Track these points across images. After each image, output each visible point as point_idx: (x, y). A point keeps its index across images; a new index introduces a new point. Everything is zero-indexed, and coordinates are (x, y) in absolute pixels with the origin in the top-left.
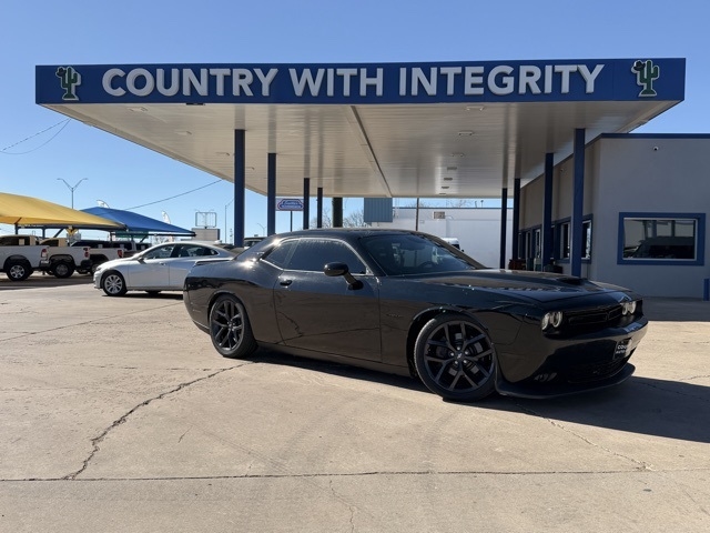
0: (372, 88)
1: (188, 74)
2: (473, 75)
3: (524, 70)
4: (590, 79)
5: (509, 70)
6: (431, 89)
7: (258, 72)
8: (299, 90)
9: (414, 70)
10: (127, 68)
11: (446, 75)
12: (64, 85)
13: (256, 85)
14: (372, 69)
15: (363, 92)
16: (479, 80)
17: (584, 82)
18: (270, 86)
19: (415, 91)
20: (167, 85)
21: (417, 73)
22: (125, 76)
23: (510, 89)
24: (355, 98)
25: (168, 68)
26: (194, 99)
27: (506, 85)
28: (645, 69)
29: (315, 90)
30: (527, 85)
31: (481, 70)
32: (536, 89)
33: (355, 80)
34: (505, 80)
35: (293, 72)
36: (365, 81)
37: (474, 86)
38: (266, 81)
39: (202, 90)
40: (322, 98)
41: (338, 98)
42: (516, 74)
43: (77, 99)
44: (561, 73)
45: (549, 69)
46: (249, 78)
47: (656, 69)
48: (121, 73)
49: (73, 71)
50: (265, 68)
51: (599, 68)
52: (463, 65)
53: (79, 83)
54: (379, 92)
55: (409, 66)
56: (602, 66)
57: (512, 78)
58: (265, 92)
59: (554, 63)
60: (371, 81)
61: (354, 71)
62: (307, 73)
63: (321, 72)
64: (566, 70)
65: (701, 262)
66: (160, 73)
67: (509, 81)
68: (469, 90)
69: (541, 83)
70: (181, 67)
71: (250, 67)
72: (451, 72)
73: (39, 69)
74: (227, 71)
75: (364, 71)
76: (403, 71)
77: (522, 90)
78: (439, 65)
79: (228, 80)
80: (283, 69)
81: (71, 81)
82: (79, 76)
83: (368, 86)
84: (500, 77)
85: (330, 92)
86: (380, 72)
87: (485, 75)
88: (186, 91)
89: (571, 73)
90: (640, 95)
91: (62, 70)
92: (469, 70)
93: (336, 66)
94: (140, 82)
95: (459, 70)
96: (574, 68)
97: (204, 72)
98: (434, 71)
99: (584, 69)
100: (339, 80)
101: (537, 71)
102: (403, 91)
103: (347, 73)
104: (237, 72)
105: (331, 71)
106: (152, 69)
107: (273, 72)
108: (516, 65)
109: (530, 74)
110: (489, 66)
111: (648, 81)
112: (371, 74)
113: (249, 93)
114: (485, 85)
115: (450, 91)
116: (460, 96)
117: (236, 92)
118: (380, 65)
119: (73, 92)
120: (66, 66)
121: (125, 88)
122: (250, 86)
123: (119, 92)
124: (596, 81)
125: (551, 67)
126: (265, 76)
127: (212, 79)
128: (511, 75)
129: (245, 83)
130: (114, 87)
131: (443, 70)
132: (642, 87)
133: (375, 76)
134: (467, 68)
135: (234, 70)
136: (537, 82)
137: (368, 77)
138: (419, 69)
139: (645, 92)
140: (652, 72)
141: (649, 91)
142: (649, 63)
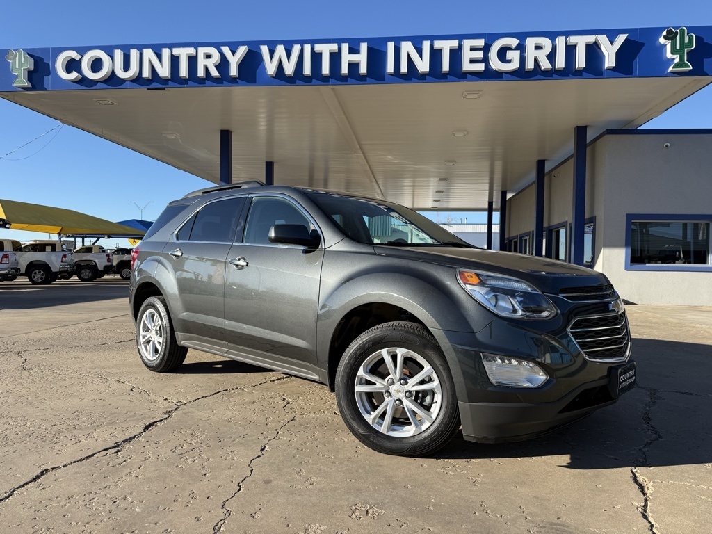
0: (354, 66)
1: (149, 54)
2: (473, 49)
3: (531, 42)
4: (610, 50)
5: (514, 42)
6: (423, 65)
7: (226, 50)
8: (271, 68)
9: (403, 44)
10: (83, 50)
11: (440, 51)
12: (15, 69)
13: (223, 65)
14: (354, 44)
15: (345, 70)
16: (480, 55)
18: (241, 66)
19: (404, 68)
20: (126, 67)
21: (406, 47)
22: (80, 59)
23: (515, 65)
24: (335, 77)
25: (126, 49)
26: (155, 82)
28: (678, 38)
29: (289, 69)
30: (536, 60)
31: (480, 43)
33: (335, 58)
34: (509, 54)
35: (265, 50)
36: (346, 58)
37: (473, 61)
38: (234, 61)
39: (164, 71)
40: (298, 78)
41: (316, 78)
42: (521, 48)
44: (575, 46)
45: (561, 40)
46: (216, 57)
47: (690, 38)
48: (74, 55)
49: (25, 54)
50: (234, 46)
51: (622, 38)
52: (461, 37)
53: (31, 67)
54: (363, 69)
55: (398, 40)
56: (625, 36)
57: (519, 52)
58: (234, 71)
59: (567, 33)
60: (354, 58)
61: (334, 47)
62: (281, 50)
63: (296, 49)
64: (581, 42)
66: (118, 54)
68: (467, 66)
69: (551, 57)
70: (140, 47)
71: (217, 45)
72: (446, 46)
74: (191, 51)
75: (345, 47)
76: (391, 46)
77: (530, 65)
78: (432, 39)
79: (192, 60)
80: (254, 46)
81: (22, 65)
82: (31, 60)
83: (350, 64)
84: (503, 51)
85: (307, 70)
86: (364, 47)
87: (486, 49)
88: (146, 74)
89: (588, 45)
90: (671, 69)
91: (12, 54)
92: (467, 44)
93: (313, 42)
94: (96, 65)
95: (455, 43)
96: (591, 39)
97: (166, 52)
98: (426, 45)
99: (603, 40)
100: (317, 57)
101: (546, 42)
102: (390, 68)
103: (326, 50)
104: (202, 51)
105: (307, 48)
106: (109, 50)
107: (242, 50)
108: (522, 36)
109: (538, 48)
110: (490, 38)
111: (680, 53)
112: (353, 50)
113: (214, 73)
114: (485, 60)
115: (446, 67)
116: (456, 73)
117: (201, 73)
118: (364, 40)
119: (25, 78)
120: (16, 49)
121: (79, 71)
122: (217, 67)
123: (74, 75)
124: (619, 54)
125: (564, 37)
126: (233, 53)
127: (175, 60)
128: (516, 48)
129: (211, 64)
130: (68, 71)
131: (437, 44)
132: (673, 60)
133: (358, 52)
134: (464, 41)
135: (199, 49)
136: (547, 56)
137: (350, 52)
138: (409, 43)
139: (677, 65)
140: (686, 41)
141: (681, 64)
142: (682, 31)
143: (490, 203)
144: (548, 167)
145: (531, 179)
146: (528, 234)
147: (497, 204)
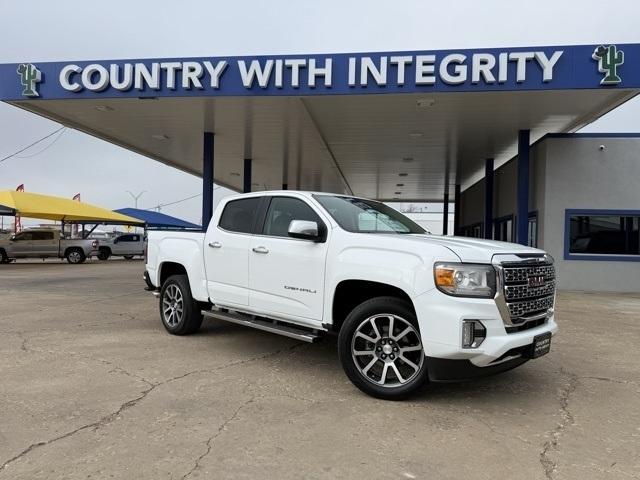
0: (320, 78)
1: (141, 68)
2: (425, 64)
3: (477, 58)
4: (548, 65)
5: (462, 58)
6: (381, 78)
7: (208, 65)
8: (247, 81)
9: (363, 60)
10: (83, 64)
12: (25, 81)
13: (205, 76)
14: (320, 60)
15: (311, 82)
16: (431, 69)
17: (541, 70)
18: (221, 77)
19: (364, 81)
20: (121, 79)
21: (367, 63)
22: (81, 73)
23: (463, 78)
24: (303, 88)
25: (121, 64)
26: (146, 92)
28: (608, 54)
29: (263, 81)
30: (481, 74)
31: (432, 58)
33: (303, 69)
34: (458, 68)
35: (242, 64)
36: (313, 71)
37: (424, 75)
38: (214, 73)
39: (154, 83)
40: (270, 89)
41: (286, 89)
42: (468, 63)
44: (516, 62)
45: (503, 57)
46: (199, 71)
47: (620, 55)
48: (75, 68)
49: (33, 68)
50: (215, 61)
51: (557, 55)
52: (415, 54)
54: (328, 82)
55: (359, 57)
56: (560, 53)
57: (465, 67)
58: (214, 83)
59: (509, 51)
61: (303, 62)
62: (255, 65)
63: (269, 64)
64: (522, 58)
66: (114, 68)
67: (462, 70)
68: (420, 79)
69: (495, 71)
70: (133, 62)
71: (200, 60)
72: (401, 61)
74: (178, 65)
75: (312, 62)
76: (352, 62)
77: (476, 78)
78: (389, 55)
79: (178, 72)
80: (232, 61)
81: (31, 77)
82: (39, 73)
83: (316, 76)
84: (452, 65)
85: (279, 82)
86: (329, 62)
87: (437, 64)
88: (138, 85)
89: (528, 60)
90: (603, 81)
92: (420, 60)
93: (284, 58)
94: (95, 76)
95: (409, 59)
96: (531, 55)
97: (155, 66)
98: (384, 60)
99: (541, 56)
100: (287, 70)
101: (491, 59)
102: (352, 81)
103: (295, 64)
104: (186, 66)
105: (279, 63)
106: (106, 64)
107: (221, 65)
108: (469, 53)
109: (483, 62)
110: (441, 54)
111: (611, 67)
112: (320, 64)
113: (197, 84)
114: (436, 73)
115: (401, 79)
116: (411, 85)
117: (185, 84)
118: (328, 56)
119: (32, 88)
121: (80, 83)
122: (200, 79)
123: (75, 86)
124: (554, 68)
125: (506, 55)
126: (214, 68)
127: (163, 73)
128: (464, 63)
129: (194, 76)
130: (71, 82)
131: (394, 59)
132: (604, 74)
133: (323, 66)
134: (418, 57)
135: (185, 64)
136: (491, 70)
137: (317, 67)
138: (369, 59)
139: (607, 79)
140: (616, 57)
141: (612, 77)
142: (612, 48)
143: (446, 196)
144: (496, 167)
145: (481, 175)
147: (452, 196)
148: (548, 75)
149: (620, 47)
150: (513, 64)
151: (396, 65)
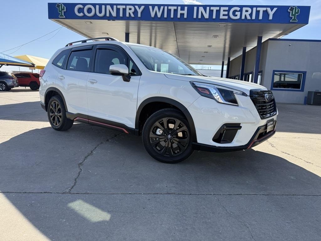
0: (182, 15)
1: (109, 7)
2: (224, 11)
3: (244, 9)
4: (271, 13)
5: (238, 9)
6: (206, 16)
7: (137, 7)
8: (153, 15)
9: (200, 7)
10: (84, 5)
12: (60, 11)
13: (135, 12)
14: (183, 7)
15: (179, 16)
16: (226, 13)
17: (268, 15)
18: (142, 13)
19: (200, 17)
20: (100, 12)
22: (84, 8)
23: (238, 17)
24: (175, 19)
25: (100, 5)
26: (111, 18)
27: (236, 16)
28: (294, 10)
29: (159, 15)
30: (245, 16)
31: (227, 8)
32: (249, 18)
33: (176, 11)
34: (237, 13)
35: (151, 7)
36: (180, 12)
37: (224, 15)
38: (140, 11)
39: (114, 14)
40: (162, 19)
41: (169, 19)
42: (241, 11)
43: (64, 17)
44: (259, 11)
45: (254, 9)
46: (133, 10)
47: (298, 10)
48: (81, 6)
49: (63, 6)
50: (140, 6)
51: (275, 9)
52: (220, 6)
53: (65, 10)
54: (185, 16)
55: (198, 6)
56: (276, 9)
57: (240, 13)
58: (139, 15)
59: (257, 7)
60: (182, 12)
61: (175, 8)
62: (156, 8)
63: (162, 8)
64: (261, 10)
65: (302, 90)
66: (97, 7)
68: (222, 17)
69: (251, 15)
70: (106, 5)
71: (134, 5)
72: (215, 9)
73: (49, 4)
74: (124, 7)
75: (179, 8)
76: (195, 8)
77: (243, 17)
78: (210, 6)
79: (124, 10)
80: (147, 6)
81: (62, 10)
82: (65, 8)
83: (181, 14)
84: (235, 12)
85: (165, 16)
86: (186, 8)
87: (229, 11)
88: (108, 15)
89: (264, 11)
90: (291, 21)
91: (58, 5)
92: (222, 9)
93: (168, 5)
94: (89, 10)
95: (218, 8)
96: (265, 9)
97: (115, 7)
98: (208, 8)
99: (269, 9)
100: (169, 11)
101: (250, 10)
102: (195, 16)
103: (172, 8)
104: (128, 7)
105: (166, 8)
106: (94, 5)
107: (142, 7)
108: (241, 7)
109: (247, 11)
110: (230, 7)
111: (294, 15)
112: (182, 9)
113: (132, 15)
114: (228, 15)
115: (214, 17)
116: (218, 19)
117: (127, 15)
118: (186, 6)
119: (63, 15)
120: (60, 3)
121: (84, 13)
122: (133, 13)
123: (81, 14)
124: (274, 15)
125: (255, 8)
126: (139, 9)
127: (118, 10)
128: (239, 11)
129: (131, 12)
130: (79, 12)
131: (212, 8)
132: (292, 18)
133: (184, 10)
134: (221, 8)
135: (127, 6)
136: (249, 14)
137: (181, 10)
138: (202, 8)
140: (297, 11)
141: (294, 20)
142: (296, 8)
143: (223, 63)
144: (247, 50)
145: (241, 53)
146: (237, 76)
147: (226, 62)
148: (271, 18)
149: (299, 7)
150: (258, 12)
151: (213, 11)
